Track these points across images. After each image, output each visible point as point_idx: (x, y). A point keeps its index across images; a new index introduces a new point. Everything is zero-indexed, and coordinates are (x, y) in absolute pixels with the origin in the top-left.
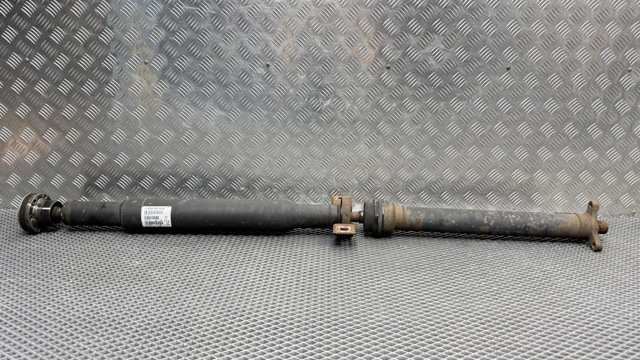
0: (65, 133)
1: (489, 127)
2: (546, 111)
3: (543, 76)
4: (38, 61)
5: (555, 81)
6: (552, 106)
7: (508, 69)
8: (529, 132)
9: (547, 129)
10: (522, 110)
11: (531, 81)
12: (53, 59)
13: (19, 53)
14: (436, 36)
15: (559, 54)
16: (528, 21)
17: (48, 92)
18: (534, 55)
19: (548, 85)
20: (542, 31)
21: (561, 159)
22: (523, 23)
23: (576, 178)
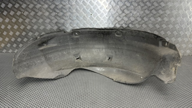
0: (34, 33)
4: (26, 13)
12: (30, 13)
13: (20, 11)
14: (140, 7)
17: (29, 22)
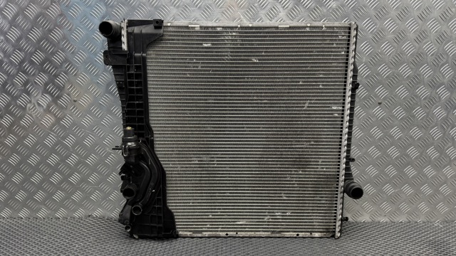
1: (364, 150)
2: (411, 137)
3: (409, 109)
5: (419, 113)
6: (416, 133)
7: (380, 104)
8: (397, 154)
9: (413, 152)
10: (391, 137)
11: (399, 112)
15: (423, 91)
16: (397, 64)
18: (402, 92)
19: (414, 116)
20: (409, 72)
21: (425, 175)
22: (392, 66)
23: (437, 191)
